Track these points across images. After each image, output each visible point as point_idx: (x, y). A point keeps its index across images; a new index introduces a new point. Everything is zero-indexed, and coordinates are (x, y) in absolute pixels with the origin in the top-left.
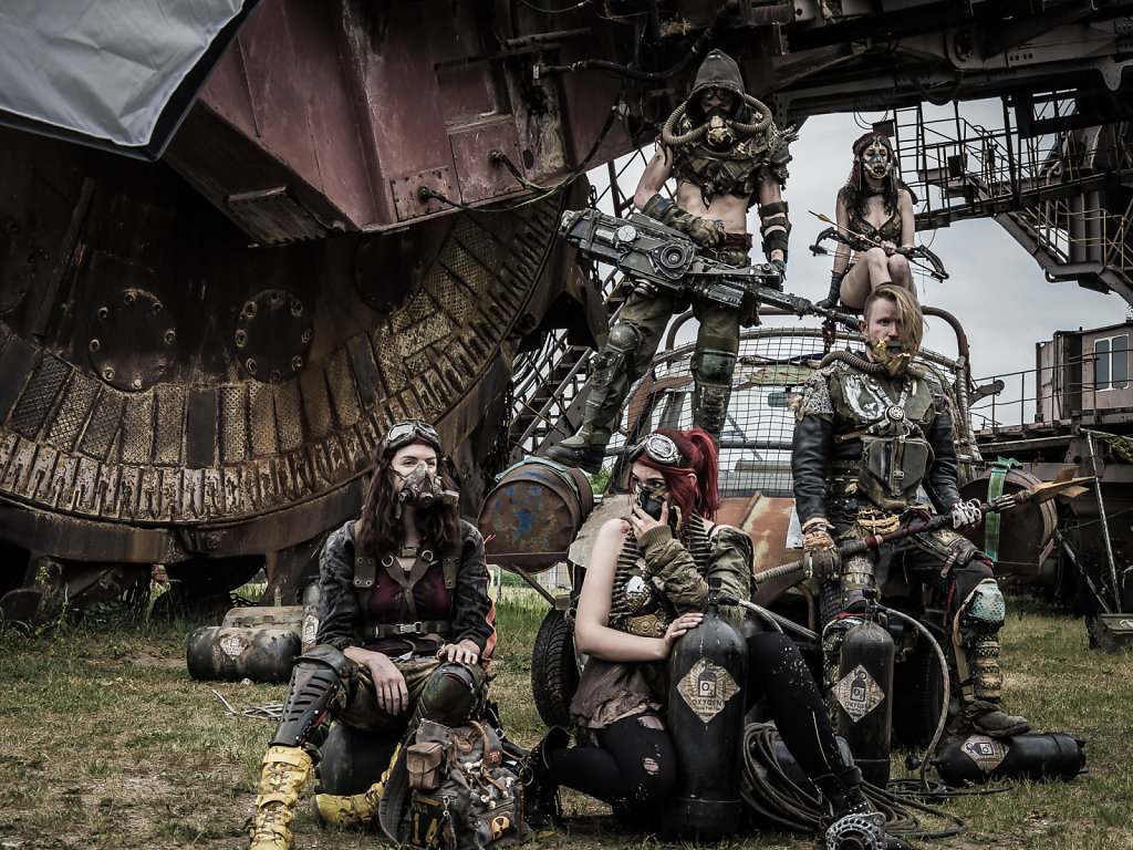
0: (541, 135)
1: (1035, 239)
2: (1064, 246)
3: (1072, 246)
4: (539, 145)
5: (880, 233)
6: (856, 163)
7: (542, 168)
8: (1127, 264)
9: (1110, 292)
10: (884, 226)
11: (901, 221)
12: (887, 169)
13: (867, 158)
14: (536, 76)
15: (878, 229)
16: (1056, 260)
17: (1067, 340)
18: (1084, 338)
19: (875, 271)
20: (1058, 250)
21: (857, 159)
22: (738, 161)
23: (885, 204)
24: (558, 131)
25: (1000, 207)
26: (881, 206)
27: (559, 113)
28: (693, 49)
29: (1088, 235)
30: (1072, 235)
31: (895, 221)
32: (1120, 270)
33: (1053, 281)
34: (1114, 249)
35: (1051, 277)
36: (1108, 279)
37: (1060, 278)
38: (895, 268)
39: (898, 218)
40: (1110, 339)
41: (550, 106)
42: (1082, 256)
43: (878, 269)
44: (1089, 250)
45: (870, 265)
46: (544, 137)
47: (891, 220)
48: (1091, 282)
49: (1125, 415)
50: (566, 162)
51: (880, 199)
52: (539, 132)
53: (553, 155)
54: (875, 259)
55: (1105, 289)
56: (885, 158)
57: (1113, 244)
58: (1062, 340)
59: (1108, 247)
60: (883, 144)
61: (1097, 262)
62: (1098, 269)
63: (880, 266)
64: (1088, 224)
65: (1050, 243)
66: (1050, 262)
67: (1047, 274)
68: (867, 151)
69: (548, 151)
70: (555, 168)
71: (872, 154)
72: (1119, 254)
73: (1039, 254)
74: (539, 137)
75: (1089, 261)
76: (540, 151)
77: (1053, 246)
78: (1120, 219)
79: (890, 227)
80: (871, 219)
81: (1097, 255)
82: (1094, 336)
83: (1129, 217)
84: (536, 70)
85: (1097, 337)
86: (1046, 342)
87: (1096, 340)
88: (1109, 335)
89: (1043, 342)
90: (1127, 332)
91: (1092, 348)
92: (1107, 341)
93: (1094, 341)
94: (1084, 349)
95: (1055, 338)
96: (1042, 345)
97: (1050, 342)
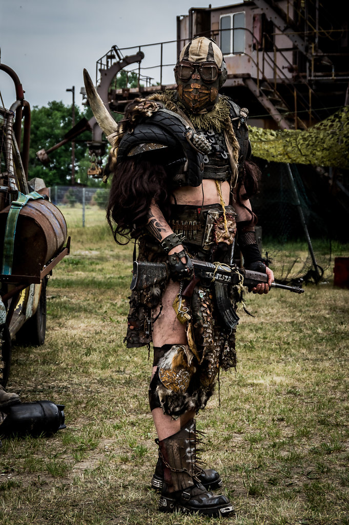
17: (199, 15)
18: (212, 14)
40: (231, 15)
49: (237, 80)
58: (194, 16)
82: (220, 12)
85: (222, 14)
86: (184, 16)
87: (221, 17)
88: (231, 12)
89: (182, 16)
90: (243, 10)
91: (218, 23)
92: (229, 17)
93: (219, 17)
94: (213, 23)
95: (189, 12)
96: (181, 18)
97: (187, 16)
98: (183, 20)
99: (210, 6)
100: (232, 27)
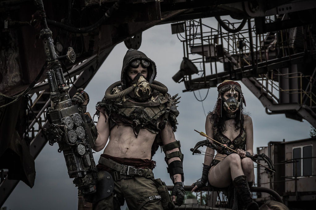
0: (7, 62)
1: (259, 89)
2: (276, 93)
3: (281, 94)
4: (6, 68)
5: (233, 143)
6: (219, 100)
7: (7, 82)
8: (313, 104)
9: (303, 120)
10: (236, 139)
11: (246, 136)
12: (238, 106)
13: (226, 98)
14: (6, 27)
15: (232, 140)
16: (271, 101)
17: (276, 147)
18: (286, 147)
19: (234, 168)
20: (273, 96)
21: (220, 98)
22: (153, 107)
23: (236, 125)
24: (17, 59)
25: (245, 74)
26: (233, 126)
27: (18, 48)
28: (106, 14)
29: (291, 87)
30: (281, 86)
31: (242, 136)
32: (309, 108)
33: (270, 114)
34: (306, 95)
35: (269, 111)
36: (302, 113)
37: (274, 112)
38: (246, 166)
39: (244, 133)
40: (302, 147)
41: (13, 45)
42: (287, 100)
43: (236, 167)
44: (291, 96)
45: (231, 164)
46: (9, 63)
47: (240, 135)
48: (293, 115)
50: (22, 78)
51: (233, 122)
52: (6, 60)
53: (14, 74)
54: (234, 161)
55: (300, 119)
56: (237, 98)
57: (305, 92)
58: (273, 147)
59: (303, 94)
60: (236, 90)
61: (296, 103)
62: (297, 108)
63: (237, 165)
64: (291, 81)
65: (268, 91)
66: (268, 103)
67: (266, 109)
68: (227, 93)
69: (11, 72)
70: (15, 82)
71: (229, 95)
72: (309, 99)
73: (262, 98)
74: (6, 63)
75: (291, 103)
76: (6, 72)
77: (271, 93)
78: (309, 78)
79: (239, 139)
80: (228, 134)
81: (296, 99)
82: (292, 145)
83: (314, 77)
84: (6, 23)
85: (294, 146)
86: (262, 147)
87: (293, 148)
88: (301, 145)
89: (261, 147)
90: (311, 143)
91: (291, 153)
92: (300, 149)
93: (292, 148)
94: (287, 153)
95: (268, 145)
96: (261, 149)
97: (266, 147)
98: (261, 150)
99: (284, 140)
100: (302, 157)
